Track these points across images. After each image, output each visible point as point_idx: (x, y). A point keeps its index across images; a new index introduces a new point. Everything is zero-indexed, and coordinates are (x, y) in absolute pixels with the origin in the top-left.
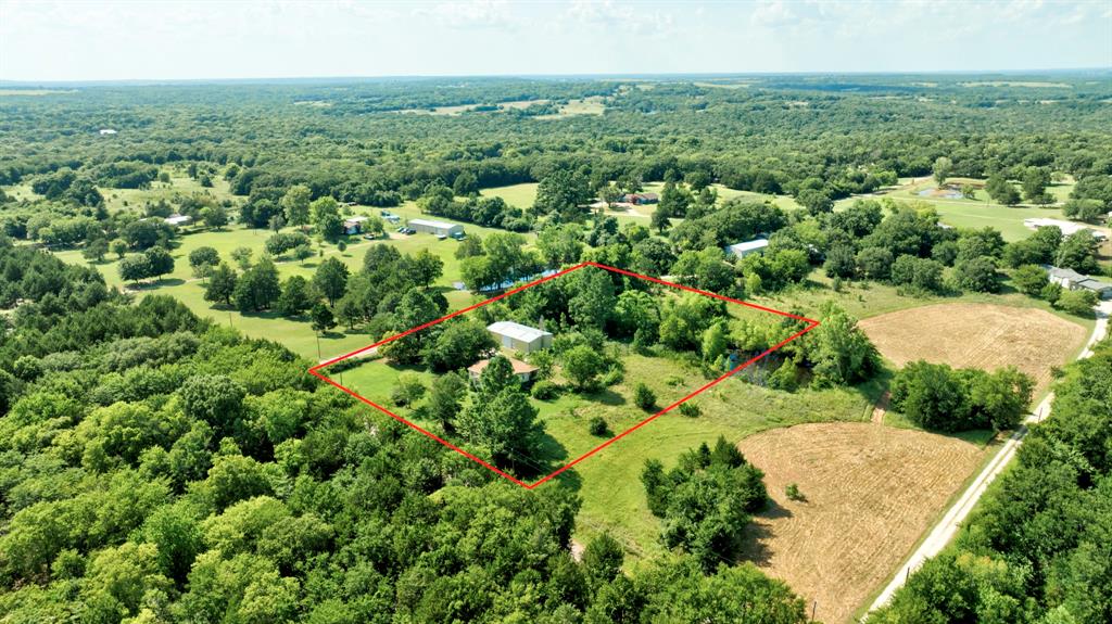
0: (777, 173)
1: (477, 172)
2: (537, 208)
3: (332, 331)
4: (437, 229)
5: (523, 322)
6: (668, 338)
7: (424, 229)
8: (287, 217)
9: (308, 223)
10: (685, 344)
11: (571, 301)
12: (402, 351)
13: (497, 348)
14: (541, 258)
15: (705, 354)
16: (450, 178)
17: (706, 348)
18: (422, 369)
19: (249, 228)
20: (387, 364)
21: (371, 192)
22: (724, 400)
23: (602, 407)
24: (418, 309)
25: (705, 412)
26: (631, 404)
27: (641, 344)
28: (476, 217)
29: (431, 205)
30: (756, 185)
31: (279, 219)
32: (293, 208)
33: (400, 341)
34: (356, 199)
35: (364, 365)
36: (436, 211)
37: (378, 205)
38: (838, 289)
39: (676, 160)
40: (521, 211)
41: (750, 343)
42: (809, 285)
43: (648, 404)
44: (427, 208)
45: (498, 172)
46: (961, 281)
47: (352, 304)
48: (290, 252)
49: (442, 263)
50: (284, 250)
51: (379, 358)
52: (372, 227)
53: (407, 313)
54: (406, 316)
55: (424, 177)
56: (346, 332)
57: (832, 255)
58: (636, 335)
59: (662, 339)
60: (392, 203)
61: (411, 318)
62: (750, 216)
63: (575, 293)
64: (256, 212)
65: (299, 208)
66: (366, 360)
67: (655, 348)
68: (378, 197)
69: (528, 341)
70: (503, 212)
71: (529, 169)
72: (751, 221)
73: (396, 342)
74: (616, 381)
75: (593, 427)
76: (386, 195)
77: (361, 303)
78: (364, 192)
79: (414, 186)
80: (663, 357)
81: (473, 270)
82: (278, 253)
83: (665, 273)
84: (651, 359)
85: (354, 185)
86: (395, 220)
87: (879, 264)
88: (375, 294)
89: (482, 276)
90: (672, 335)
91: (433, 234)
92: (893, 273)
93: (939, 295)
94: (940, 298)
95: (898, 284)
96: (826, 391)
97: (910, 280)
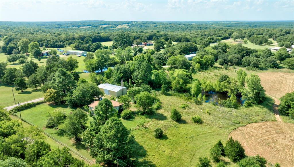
0: (188, 37)
1: (92, 38)
2: (113, 46)
3: (26, 90)
4: (77, 53)
5: (113, 83)
6: (176, 88)
7: (73, 53)
8: (20, 50)
9: (28, 52)
10: (183, 90)
11: (133, 74)
12: (56, 98)
13: (102, 95)
14: (117, 60)
15: (192, 94)
16: (83, 38)
17: (193, 91)
18: (66, 107)
19: (5, 54)
20: (49, 105)
21: (54, 43)
22: (209, 114)
23: (157, 121)
24: (62, 77)
25: (204, 121)
26: (170, 119)
27: (164, 90)
28: (92, 49)
29: (75, 46)
30: (182, 40)
31: (16, 51)
32: (22, 46)
33: (55, 93)
34: (49, 46)
35: (37, 106)
36: (77, 48)
37: (57, 47)
38: (226, 69)
39: (156, 34)
40: (108, 47)
41: (208, 88)
42: (216, 68)
43: (178, 118)
45: (99, 38)
46: (265, 65)
47: (35, 78)
48: (17, 62)
49: (78, 62)
50: (15, 61)
51: (45, 102)
52: (52, 53)
53: (58, 80)
54: (57, 81)
55: (74, 39)
56: (33, 91)
57: (221, 57)
58: (162, 87)
59: (173, 88)
60: (62, 46)
61: (60, 82)
62: (188, 46)
63: (134, 71)
64: (8, 49)
65: (24, 46)
66: (38, 104)
67: (170, 92)
68: (57, 44)
69: (117, 92)
70: (102, 47)
71: (109, 37)
72: (189, 48)
73: (52, 94)
74: (159, 108)
75: (157, 134)
76: (59, 44)
78: (51, 43)
79: (70, 41)
80: (174, 96)
81: (91, 64)
82: (13, 62)
84: (170, 97)
85: (48, 41)
86: (62, 51)
87: (238, 60)
89: (94, 66)
90: (178, 86)
91: (76, 55)
92: (243, 63)
93: (261, 70)
94: (261, 71)
95: (246, 67)
96: (251, 108)
97: (249, 65)
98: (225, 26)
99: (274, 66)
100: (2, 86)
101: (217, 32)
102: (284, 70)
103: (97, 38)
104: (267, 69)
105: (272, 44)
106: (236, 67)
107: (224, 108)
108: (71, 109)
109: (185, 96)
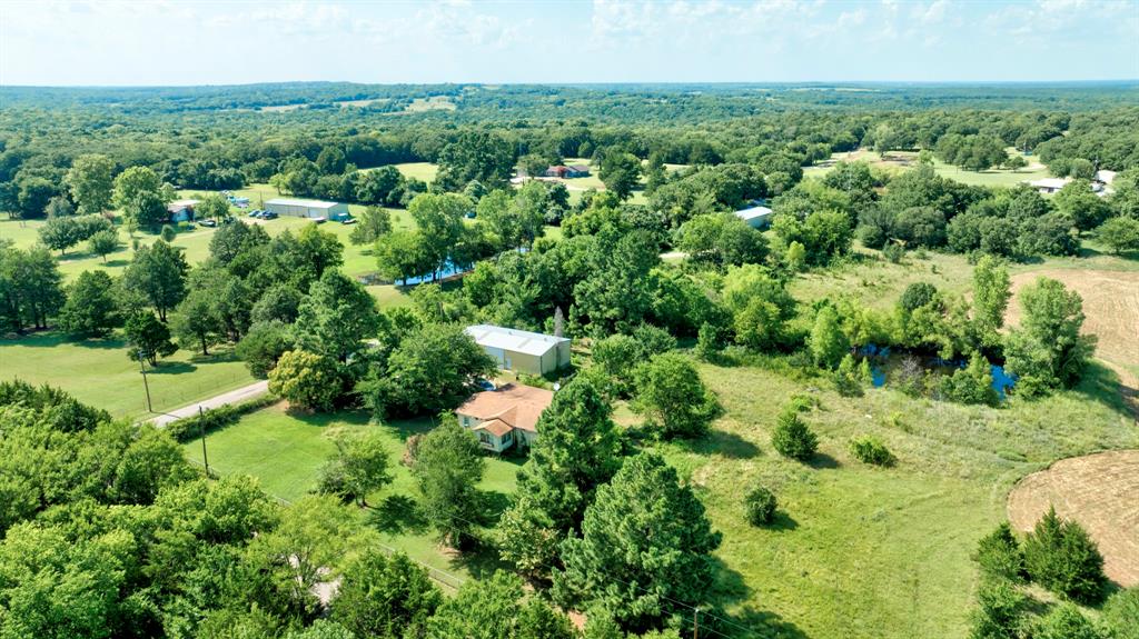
1: (344, 148)
2: (446, 180)
3: (169, 359)
4: (309, 209)
5: (509, 323)
6: (753, 336)
7: (289, 211)
8: (75, 199)
9: (112, 208)
10: (777, 344)
11: (578, 287)
12: (318, 387)
13: (494, 374)
14: (491, 236)
15: (816, 355)
16: (311, 152)
17: (817, 344)
18: (363, 417)
19: (12, 218)
20: (289, 413)
21: (203, 170)
22: (906, 430)
23: (729, 463)
25: (899, 456)
26: (774, 454)
27: (710, 347)
28: (363, 195)
29: (293, 182)
30: (693, 157)
31: (63, 202)
32: (84, 186)
33: (315, 367)
34: (179, 181)
35: (244, 419)
36: (301, 189)
37: (213, 187)
38: (896, 261)
40: (424, 184)
41: (863, 335)
42: (859, 258)
43: (802, 447)
44: (288, 188)
45: (370, 148)
46: (1032, 244)
47: (203, 309)
48: (82, 246)
49: (340, 245)
50: (72, 243)
51: (270, 403)
52: (212, 209)
54: (323, 319)
55: (274, 153)
56: (196, 360)
57: (867, 217)
59: (741, 335)
60: (234, 184)
64: (22, 195)
65: (94, 185)
66: (247, 410)
67: (729, 351)
68: (214, 176)
69: (540, 355)
70: (402, 186)
71: (410, 145)
73: (305, 371)
74: (716, 412)
76: (223, 173)
77: (219, 308)
78: (191, 171)
79: (261, 163)
80: (749, 365)
81: (397, 252)
82: (62, 247)
83: (666, 248)
84: (733, 371)
85: (176, 163)
86: (244, 202)
87: (932, 226)
88: (244, 291)
89: (412, 260)
90: (761, 329)
91: (303, 216)
92: (951, 238)
93: (1019, 262)
94: (1022, 266)
95: (963, 251)
96: (1045, 402)
97: (975, 246)
98: (817, 103)
99: (1066, 249)
100: (63, 346)
101: (810, 124)
102: (1100, 260)
103: (364, 148)
104: (1039, 260)
105: (1023, 169)
106: (928, 253)
107: (949, 405)
108: (386, 428)
109: (791, 365)
